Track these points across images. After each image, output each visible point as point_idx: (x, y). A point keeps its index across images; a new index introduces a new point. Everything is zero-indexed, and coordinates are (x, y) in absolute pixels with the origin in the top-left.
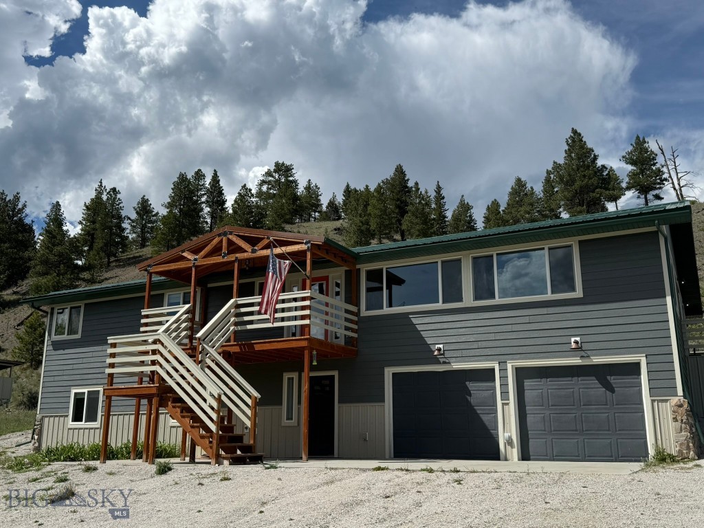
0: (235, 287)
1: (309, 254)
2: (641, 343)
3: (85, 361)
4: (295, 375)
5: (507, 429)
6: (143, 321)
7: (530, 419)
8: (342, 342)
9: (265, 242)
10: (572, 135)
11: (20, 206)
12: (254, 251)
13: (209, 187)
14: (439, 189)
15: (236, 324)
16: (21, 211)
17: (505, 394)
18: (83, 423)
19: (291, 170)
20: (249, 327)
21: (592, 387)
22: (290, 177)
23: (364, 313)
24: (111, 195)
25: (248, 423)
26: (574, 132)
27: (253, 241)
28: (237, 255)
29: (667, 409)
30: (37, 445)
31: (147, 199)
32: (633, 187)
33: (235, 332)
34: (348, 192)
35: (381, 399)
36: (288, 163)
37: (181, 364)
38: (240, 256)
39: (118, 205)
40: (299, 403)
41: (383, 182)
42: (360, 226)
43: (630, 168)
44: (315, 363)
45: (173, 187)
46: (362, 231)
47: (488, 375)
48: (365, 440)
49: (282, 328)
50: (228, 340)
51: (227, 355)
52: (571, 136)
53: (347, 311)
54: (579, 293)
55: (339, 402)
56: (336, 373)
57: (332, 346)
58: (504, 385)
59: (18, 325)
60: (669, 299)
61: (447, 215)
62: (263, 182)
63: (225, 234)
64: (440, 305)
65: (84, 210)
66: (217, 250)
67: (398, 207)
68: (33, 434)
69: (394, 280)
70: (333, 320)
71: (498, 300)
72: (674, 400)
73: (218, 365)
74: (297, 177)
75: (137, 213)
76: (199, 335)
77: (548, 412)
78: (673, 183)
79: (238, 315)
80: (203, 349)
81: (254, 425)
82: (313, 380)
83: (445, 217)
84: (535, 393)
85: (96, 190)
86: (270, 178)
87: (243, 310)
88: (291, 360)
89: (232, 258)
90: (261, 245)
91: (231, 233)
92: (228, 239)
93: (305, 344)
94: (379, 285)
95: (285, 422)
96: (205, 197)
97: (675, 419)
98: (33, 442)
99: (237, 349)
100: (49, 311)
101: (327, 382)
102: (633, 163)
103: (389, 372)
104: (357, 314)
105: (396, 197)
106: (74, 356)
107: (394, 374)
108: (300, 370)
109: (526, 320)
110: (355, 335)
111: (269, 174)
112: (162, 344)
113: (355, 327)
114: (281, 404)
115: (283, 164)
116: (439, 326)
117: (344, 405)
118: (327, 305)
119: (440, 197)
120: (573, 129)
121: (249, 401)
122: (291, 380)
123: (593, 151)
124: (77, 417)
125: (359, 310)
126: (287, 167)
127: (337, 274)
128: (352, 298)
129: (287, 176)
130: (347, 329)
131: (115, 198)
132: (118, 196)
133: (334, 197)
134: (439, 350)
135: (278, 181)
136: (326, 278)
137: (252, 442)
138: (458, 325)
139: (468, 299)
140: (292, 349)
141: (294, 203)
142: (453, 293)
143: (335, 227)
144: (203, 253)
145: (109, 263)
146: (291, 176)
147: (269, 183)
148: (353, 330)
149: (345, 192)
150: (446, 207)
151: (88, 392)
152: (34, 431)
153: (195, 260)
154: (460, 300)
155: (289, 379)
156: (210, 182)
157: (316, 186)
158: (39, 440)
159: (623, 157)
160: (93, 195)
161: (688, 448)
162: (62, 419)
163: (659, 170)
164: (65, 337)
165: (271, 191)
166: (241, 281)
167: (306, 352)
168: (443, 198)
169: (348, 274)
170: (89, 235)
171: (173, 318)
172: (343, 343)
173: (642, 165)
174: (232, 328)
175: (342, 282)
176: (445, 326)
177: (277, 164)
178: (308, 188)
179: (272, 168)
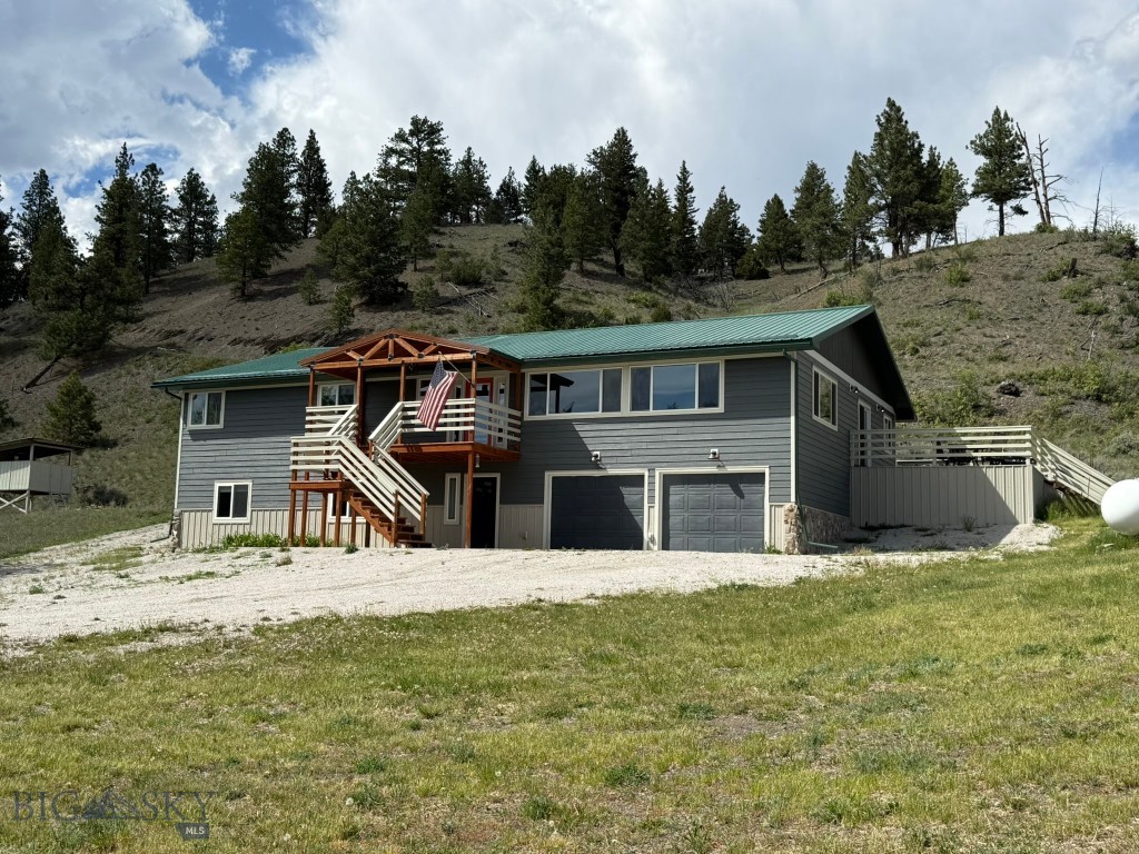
0: (402, 382)
1: (474, 363)
2: (767, 456)
3: (229, 453)
4: (457, 476)
5: (651, 527)
6: (308, 418)
7: (672, 520)
8: (504, 445)
9: (433, 348)
10: (887, 109)
12: (420, 356)
13: (302, 159)
14: (684, 175)
15: (403, 426)
17: (652, 498)
18: (230, 518)
19: (439, 131)
20: (417, 430)
21: (726, 493)
22: (437, 143)
23: (527, 417)
24: (148, 176)
25: (419, 517)
26: (891, 104)
27: (420, 346)
28: (404, 359)
29: (781, 513)
30: (176, 540)
31: (197, 175)
32: (983, 192)
33: (403, 435)
34: (534, 171)
35: (541, 501)
36: (433, 120)
37: (360, 462)
38: (407, 360)
39: (160, 193)
40: (461, 503)
41: (595, 153)
42: (547, 249)
43: (982, 161)
44: (478, 466)
45: (249, 167)
46: (551, 258)
47: (637, 481)
48: (524, 538)
49: (445, 432)
50: (396, 442)
51: (394, 455)
52: (885, 112)
53: (510, 416)
54: (720, 409)
55: (501, 503)
56: (498, 476)
57: (495, 450)
58: (652, 490)
59: (28, 387)
60: (793, 419)
61: (696, 219)
62: (390, 152)
63: (391, 336)
64: (599, 414)
65: (104, 197)
66: (383, 353)
67: (617, 201)
68: (171, 529)
69: (558, 382)
70: (497, 417)
71: (651, 412)
72: (787, 506)
73: (387, 462)
74: (447, 145)
75: (182, 198)
76: (371, 437)
77: (686, 514)
78: (1037, 193)
79: (405, 418)
80: (375, 449)
81: (424, 518)
82: (476, 482)
83: (692, 222)
84: (677, 497)
85: (117, 161)
86: (404, 145)
87: (410, 413)
88: (456, 462)
89: (398, 361)
90: (427, 350)
91: (397, 337)
92: (395, 343)
93: (469, 448)
94: (542, 385)
95: (447, 521)
96: (296, 176)
97: (786, 522)
98: (171, 537)
99: (404, 450)
100: (183, 397)
101: (489, 484)
102: (986, 152)
103: (549, 476)
104: (521, 419)
105: (614, 184)
106: (216, 447)
107: (554, 478)
108: (463, 471)
109: (675, 431)
110: (518, 439)
111: (400, 137)
112: (343, 446)
113: (518, 431)
114: (443, 503)
115: (425, 121)
116: (597, 434)
117: (505, 506)
118: (491, 411)
119: (684, 190)
120: (889, 99)
121: (419, 498)
122: (453, 481)
123: (918, 137)
124: (223, 512)
125: (522, 414)
126: (431, 126)
127: (501, 378)
128: (515, 402)
129: (431, 144)
130: (510, 433)
131: (154, 183)
132: (160, 178)
133: (511, 174)
134: (596, 456)
135: (416, 151)
136: (491, 380)
137: (422, 532)
138: (615, 433)
139: (626, 410)
140: (457, 452)
141: (443, 191)
142: (612, 403)
143: (510, 239)
144: (368, 354)
145: (148, 286)
146: (439, 142)
147: (400, 153)
148: (516, 435)
149: (529, 172)
150: (695, 206)
151: (235, 486)
152: (172, 525)
153: (361, 360)
154: (619, 410)
155: (451, 479)
156: (304, 151)
157: (481, 162)
158: (179, 536)
159: (972, 142)
161: (794, 546)
162: (205, 514)
163: (1025, 167)
164: (204, 426)
165: (405, 167)
166: (408, 377)
167: (470, 456)
168: (691, 190)
169: (512, 377)
171: (344, 417)
172: (505, 447)
173: (1000, 156)
174: (399, 430)
175: (507, 388)
176: (603, 434)
177: (415, 121)
178: (467, 162)
179: (407, 128)
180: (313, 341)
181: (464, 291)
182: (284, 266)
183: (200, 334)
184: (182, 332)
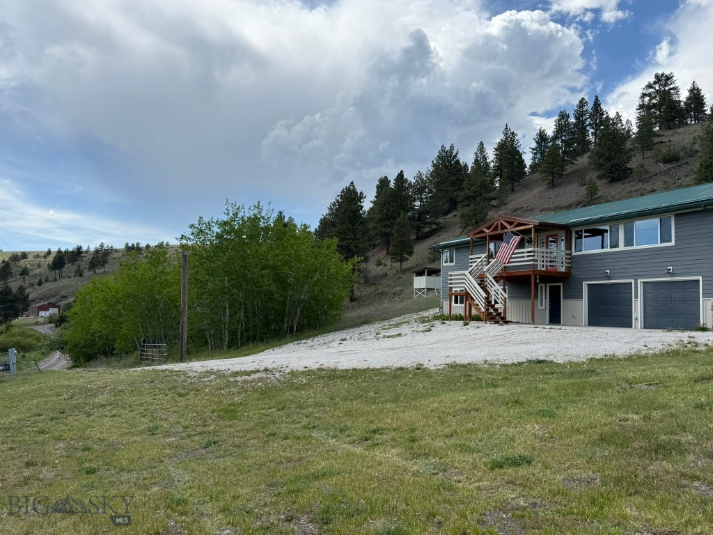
1: (533, 229)
2: (699, 270)
5: (637, 312)
8: (558, 269)
9: (516, 224)
11: (454, 153)
13: (592, 111)
16: (455, 156)
17: (636, 296)
19: (672, 77)
21: (678, 292)
22: (670, 85)
23: (574, 254)
25: (503, 307)
28: (504, 230)
29: (710, 304)
33: (505, 267)
35: (581, 297)
36: (667, 73)
37: (472, 283)
38: (506, 230)
40: (546, 298)
44: (538, 281)
47: (629, 286)
53: (566, 254)
54: (673, 243)
55: (563, 298)
56: (561, 284)
57: (559, 272)
58: (636, 291)
62: (644, 95)
64: (608, 250)
68: (440, 308)
71: (635, 247)
72: (712, 300)
74: (678, 84)
75: (537, 142)
76: (485, 269)
77: (657, 305)
82: (551, 288)
84: (651, 295)
86: (651, 90)
89: (502, 232)
91: (501, 220)
92: (501, 223)
93: (531, 273)
95: (540, 307)
97: (712, 310)
100: (442, 252)
101: (558, 289)
103: (585, 284)
107: (588, 285)
108: (546, 282)
109: (648, 258)
110: (570, 266)
111: (650, 86)
112: (466, 276)
115: (663, 74)
116: (608, 260)
117: (565, 300)
121: (504, 299)
125: (571, 252)
126: (667, 76)
127: (562, 234)
128: (568, 246)
130: (566, 262)
132: (516, 137)
134: (608, 273)
135: (659, 91)
136: (557, 235)
138: (617, 260)
139: (622, 247)
144: (491, 229)
145: (513, 187)
147: (650, 94)
148: (569, 263)
153: (488, 232)
154: (618, 247)
155: (541, 286)
156: (592, 108)
158: (442, 312)
160: (502, 137)
164: (448, 264)
165: (653, 101)
167: (533, 277)
169: (566, 233)
170: (499, 169)
172: (565, 271)
175: (564, 238)
176: (611, 260)
177: (657, 76)
179: (653, 81)
180: (578, 205)
181: (669, 166)
182: (575, 167)
183: (529, 208)
184: (522, 208)
